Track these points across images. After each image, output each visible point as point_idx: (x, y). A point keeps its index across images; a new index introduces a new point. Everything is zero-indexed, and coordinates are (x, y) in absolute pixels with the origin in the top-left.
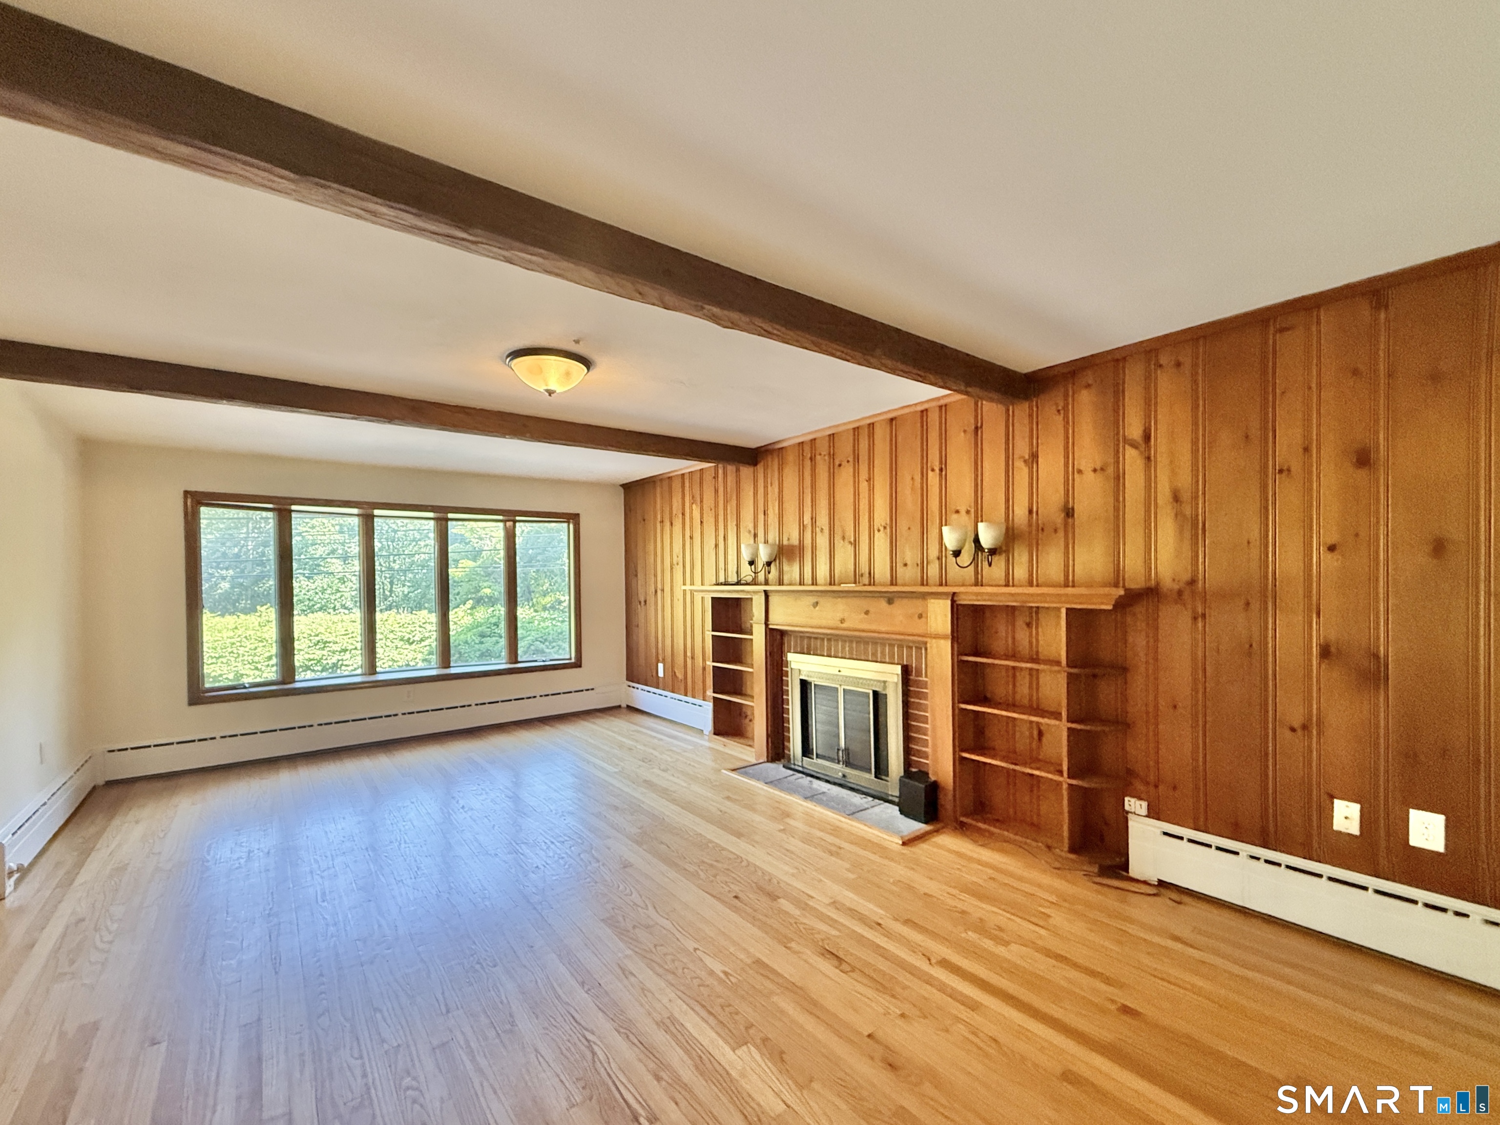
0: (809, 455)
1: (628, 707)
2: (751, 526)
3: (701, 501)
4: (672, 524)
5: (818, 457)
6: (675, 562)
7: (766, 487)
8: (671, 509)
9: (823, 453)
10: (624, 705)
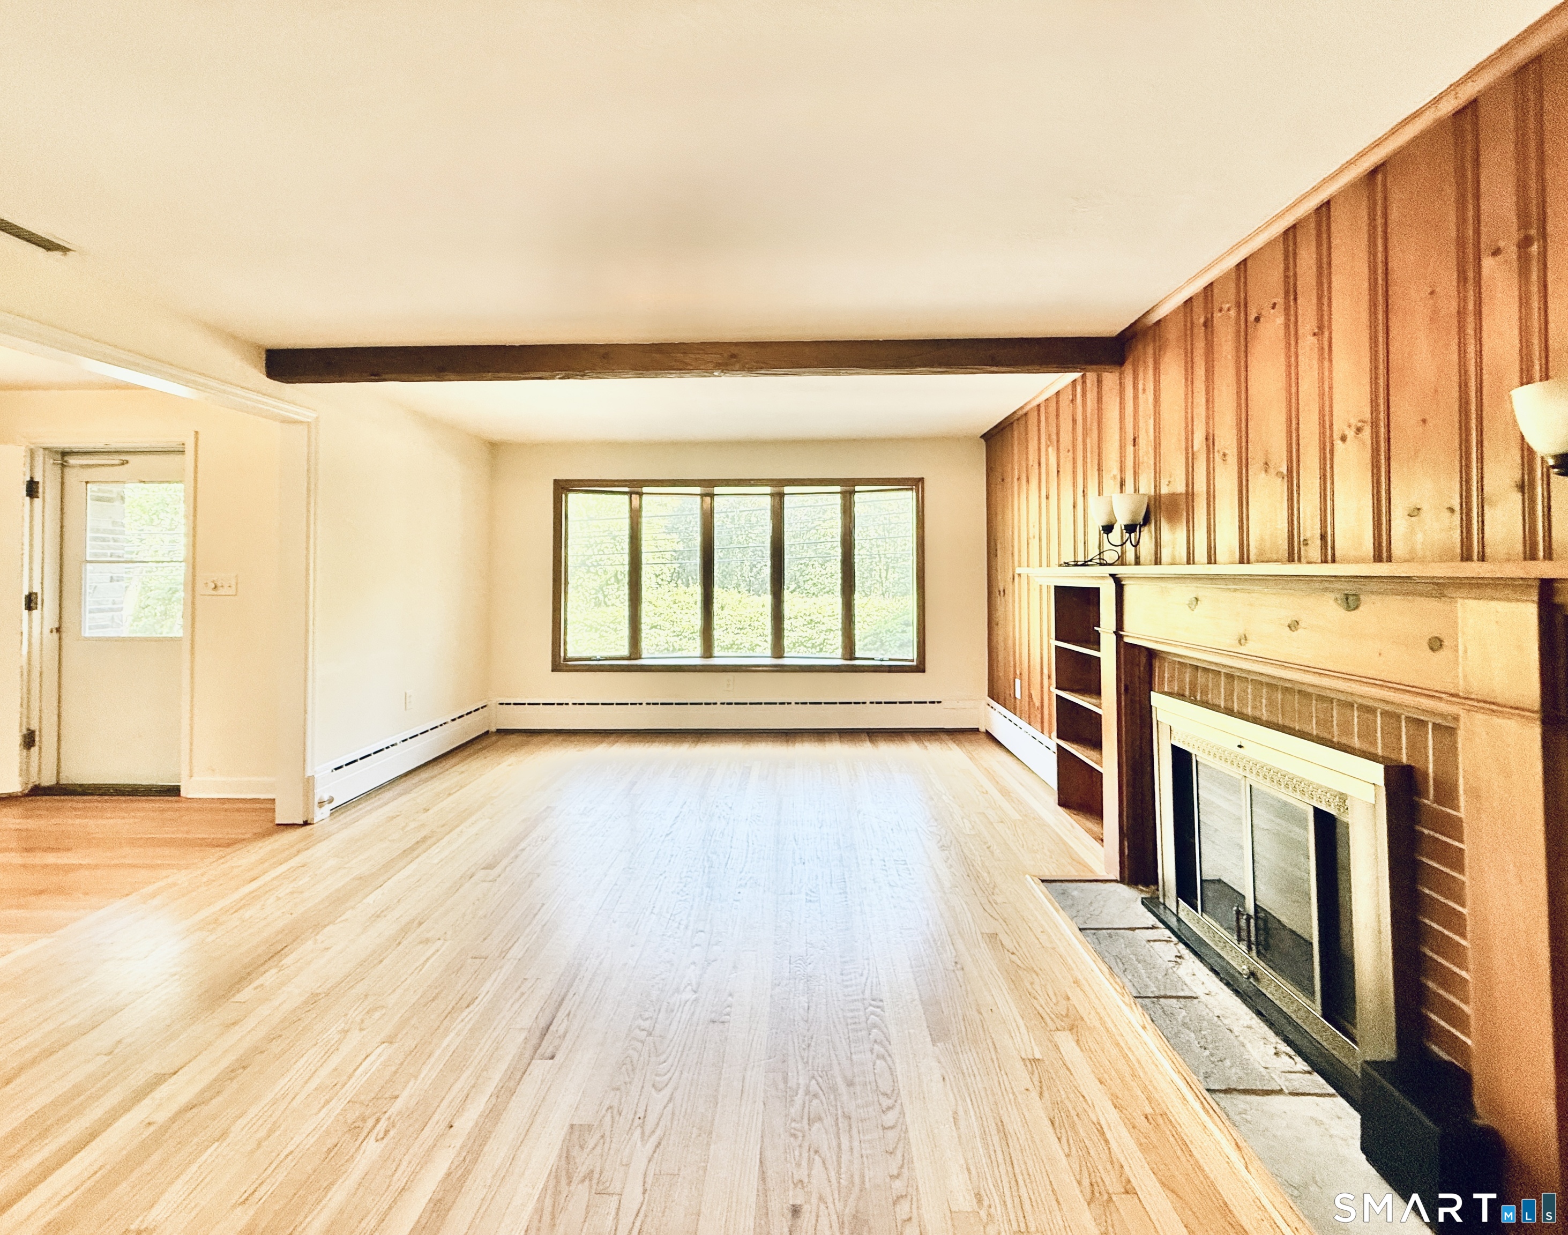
0: (1202, 320)
1: (987, 733)
2: (1116, 471)
3: (1058, 441)
4: (1028, 481)
5: (1217, 315)
6: (1031, 535)
7: (1136, 397)
8: (1027, 459)
9: (1226, 306)
10: (982, 729)
